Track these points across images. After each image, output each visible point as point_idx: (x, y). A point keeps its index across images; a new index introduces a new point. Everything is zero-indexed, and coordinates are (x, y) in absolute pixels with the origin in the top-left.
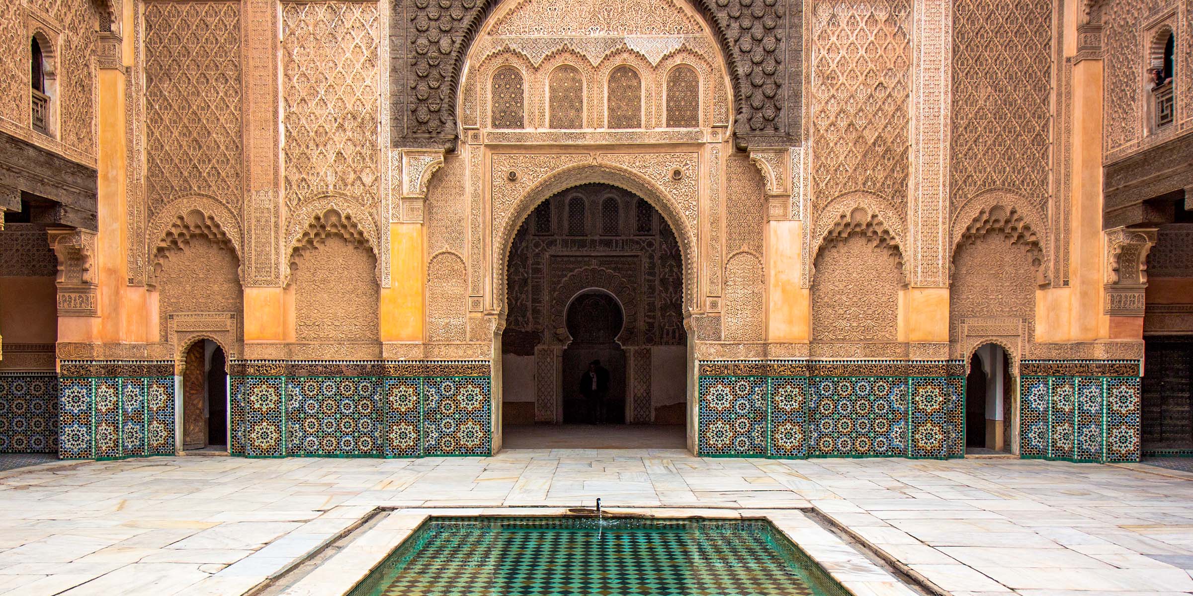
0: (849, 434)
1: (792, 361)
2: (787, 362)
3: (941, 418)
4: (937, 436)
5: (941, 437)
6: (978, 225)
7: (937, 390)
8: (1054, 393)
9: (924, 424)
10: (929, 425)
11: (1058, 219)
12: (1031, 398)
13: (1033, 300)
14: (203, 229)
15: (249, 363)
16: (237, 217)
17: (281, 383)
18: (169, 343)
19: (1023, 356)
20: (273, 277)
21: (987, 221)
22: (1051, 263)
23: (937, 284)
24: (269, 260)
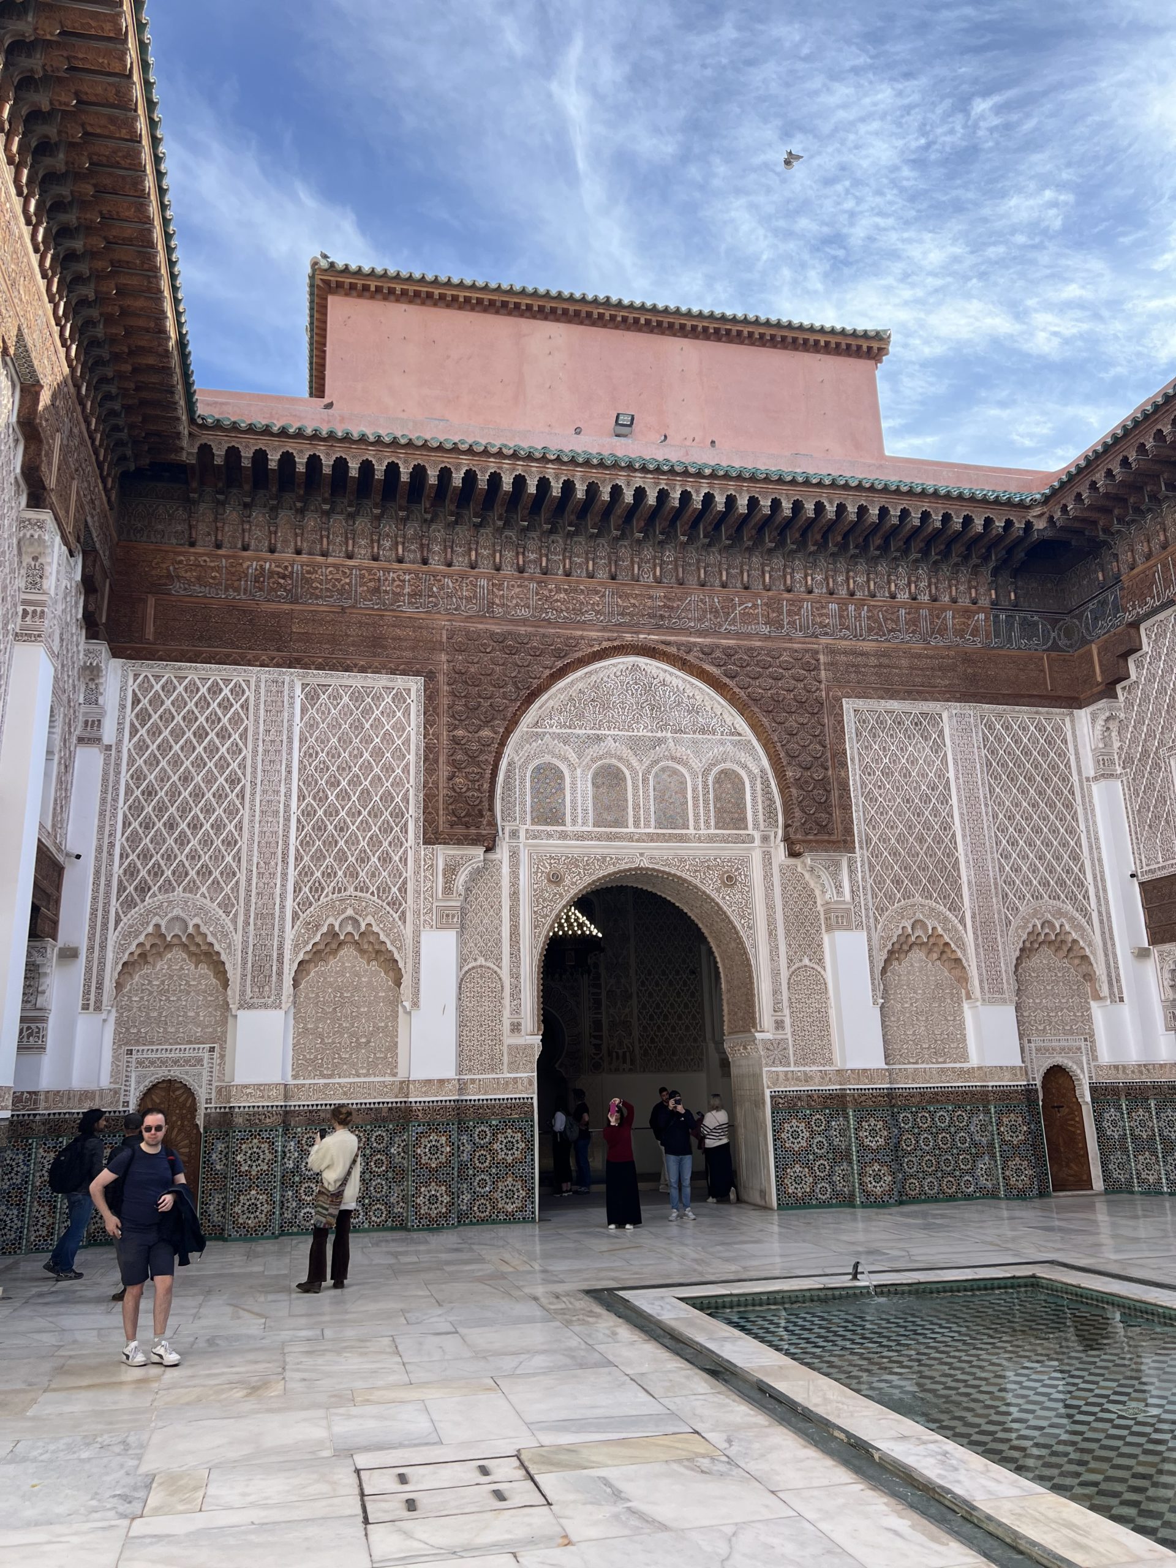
1: (872, 1089)
2: (867, 1091)
3: (1028, 1150)
4: (1026, 1172)
5: (1031, 1172)
6: (1032, 938)
7: (1020, 1119)
8: (1129, 1117)
9: (1012, 1158)
10: (1017, 1159)
11: (1103, 933)
12: (1105, 1124)
13: (1090, 1017)
14: (184, 939)
15: (237, 1110)
16: (230, 924)
17: (277, 1136)
18: (123, 1087)
19: (1091, 1078)
20: (273, 997)
21: (1039, 934)
22: (1104, 978)
23: (1004, 1001)
24: (270, 976)
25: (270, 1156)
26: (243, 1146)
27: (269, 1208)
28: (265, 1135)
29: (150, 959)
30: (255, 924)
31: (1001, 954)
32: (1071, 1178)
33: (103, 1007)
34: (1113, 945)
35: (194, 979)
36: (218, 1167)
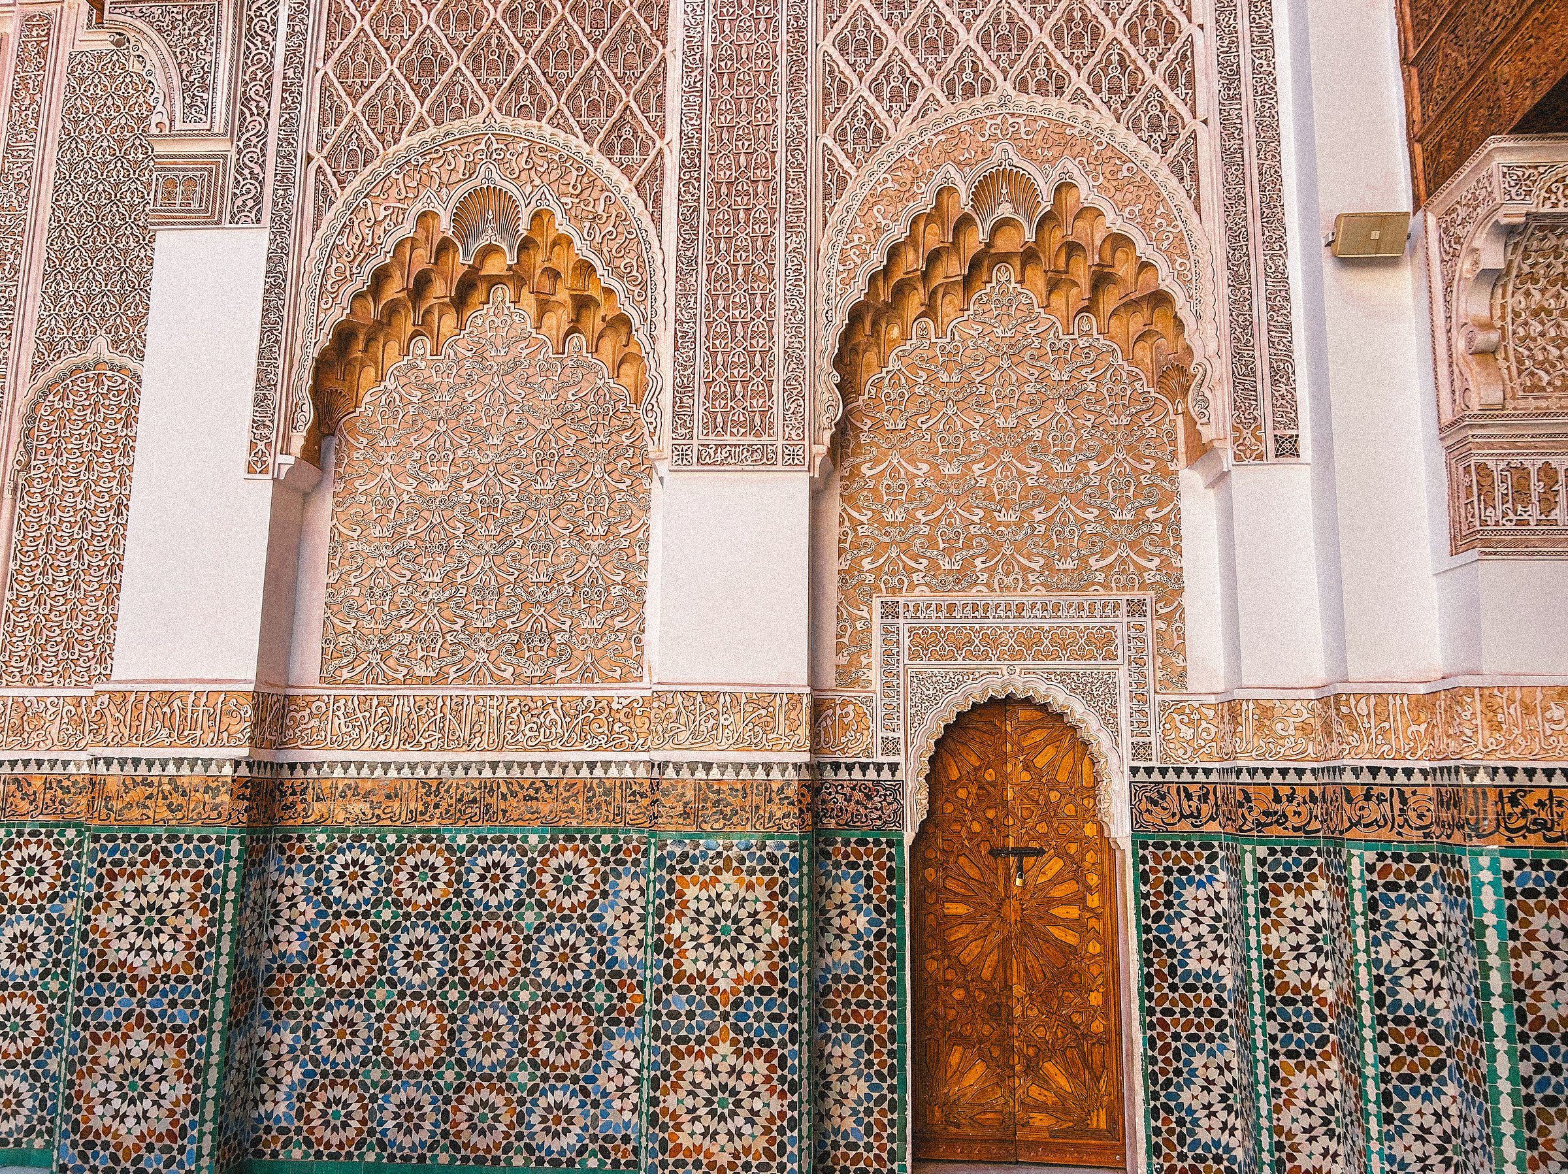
0: (429, 1072)
1: (179, 762)
2: (157, 770)
3: (776, 1018)
4: (758, 1104)
5: (776, 1105)
6: (932, 238)
7: (762, 893)
8: (1266, 913)
9: (702, 1046)
10: (724, 1048)
11: (1234, 201)
12: (1183, 930)
13: (1172, 525)
19: (1140, 750)
21: (965, 222)
22: (1221, 369)
23: (765, 458)
31: (779, 294)
32: (1038, 1119)
34: (1276, 243)
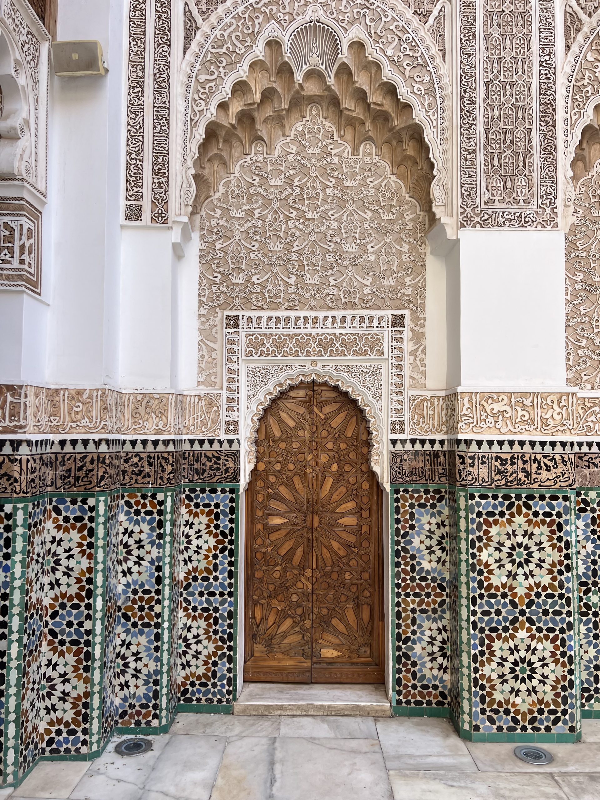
14: (331, 80)
15: (474, 447)
16: (429, 40)
17: (567, 510)
18: (225, 393)
20: (536, 202)
24: (527, 153)
25: (556, 556)
26: (494, 531)
27: (560, 671)
28: (540, 507)
29: (262, 130)
30: (487, 37)
33: (172, 216)
35: (353, 177)
36: (426, 565)
